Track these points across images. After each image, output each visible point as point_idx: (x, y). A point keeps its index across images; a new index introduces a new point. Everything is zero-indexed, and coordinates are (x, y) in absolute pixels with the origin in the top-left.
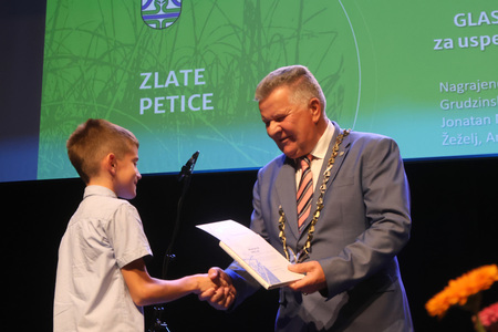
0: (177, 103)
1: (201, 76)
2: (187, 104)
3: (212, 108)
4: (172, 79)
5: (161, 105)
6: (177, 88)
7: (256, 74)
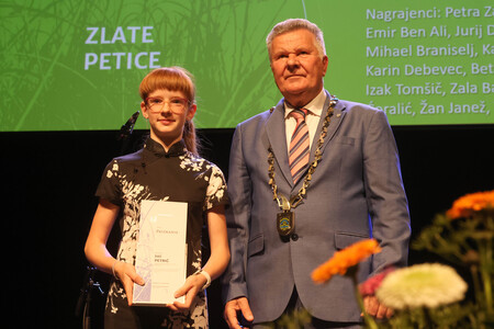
1: (150, 34)
4: (119, 35)
5: (107, 61)
6: (124, 44)
7: (204, 35)
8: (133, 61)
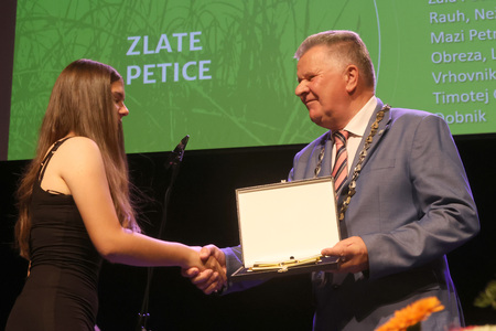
0: (170, 71)
1: (198, 41)
2: (181, 72)
3: (209, 77)
4: (164, 45)
5: (152, 74)
6: (170, 54)
7: (260, 38)
8: (180, 72)
